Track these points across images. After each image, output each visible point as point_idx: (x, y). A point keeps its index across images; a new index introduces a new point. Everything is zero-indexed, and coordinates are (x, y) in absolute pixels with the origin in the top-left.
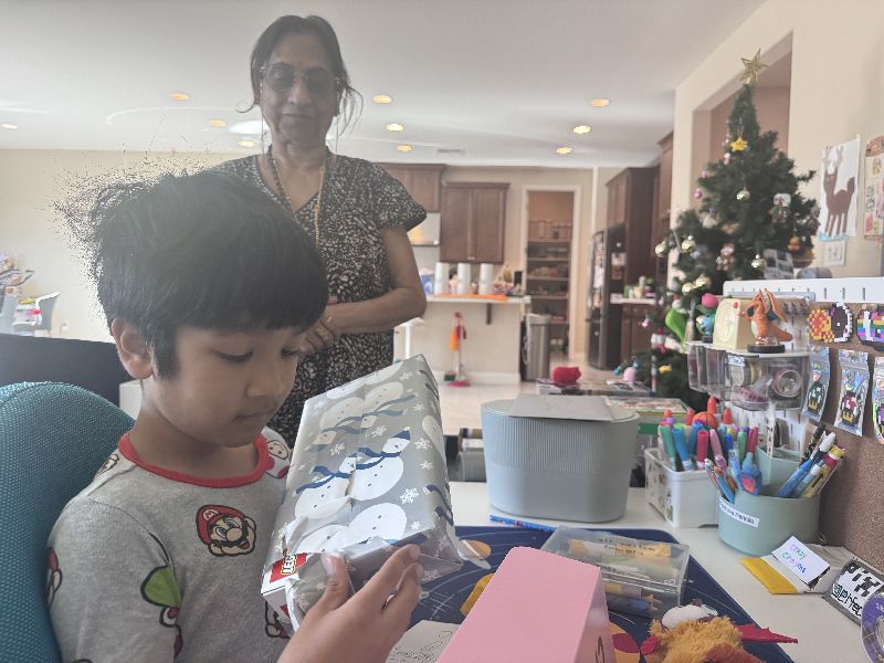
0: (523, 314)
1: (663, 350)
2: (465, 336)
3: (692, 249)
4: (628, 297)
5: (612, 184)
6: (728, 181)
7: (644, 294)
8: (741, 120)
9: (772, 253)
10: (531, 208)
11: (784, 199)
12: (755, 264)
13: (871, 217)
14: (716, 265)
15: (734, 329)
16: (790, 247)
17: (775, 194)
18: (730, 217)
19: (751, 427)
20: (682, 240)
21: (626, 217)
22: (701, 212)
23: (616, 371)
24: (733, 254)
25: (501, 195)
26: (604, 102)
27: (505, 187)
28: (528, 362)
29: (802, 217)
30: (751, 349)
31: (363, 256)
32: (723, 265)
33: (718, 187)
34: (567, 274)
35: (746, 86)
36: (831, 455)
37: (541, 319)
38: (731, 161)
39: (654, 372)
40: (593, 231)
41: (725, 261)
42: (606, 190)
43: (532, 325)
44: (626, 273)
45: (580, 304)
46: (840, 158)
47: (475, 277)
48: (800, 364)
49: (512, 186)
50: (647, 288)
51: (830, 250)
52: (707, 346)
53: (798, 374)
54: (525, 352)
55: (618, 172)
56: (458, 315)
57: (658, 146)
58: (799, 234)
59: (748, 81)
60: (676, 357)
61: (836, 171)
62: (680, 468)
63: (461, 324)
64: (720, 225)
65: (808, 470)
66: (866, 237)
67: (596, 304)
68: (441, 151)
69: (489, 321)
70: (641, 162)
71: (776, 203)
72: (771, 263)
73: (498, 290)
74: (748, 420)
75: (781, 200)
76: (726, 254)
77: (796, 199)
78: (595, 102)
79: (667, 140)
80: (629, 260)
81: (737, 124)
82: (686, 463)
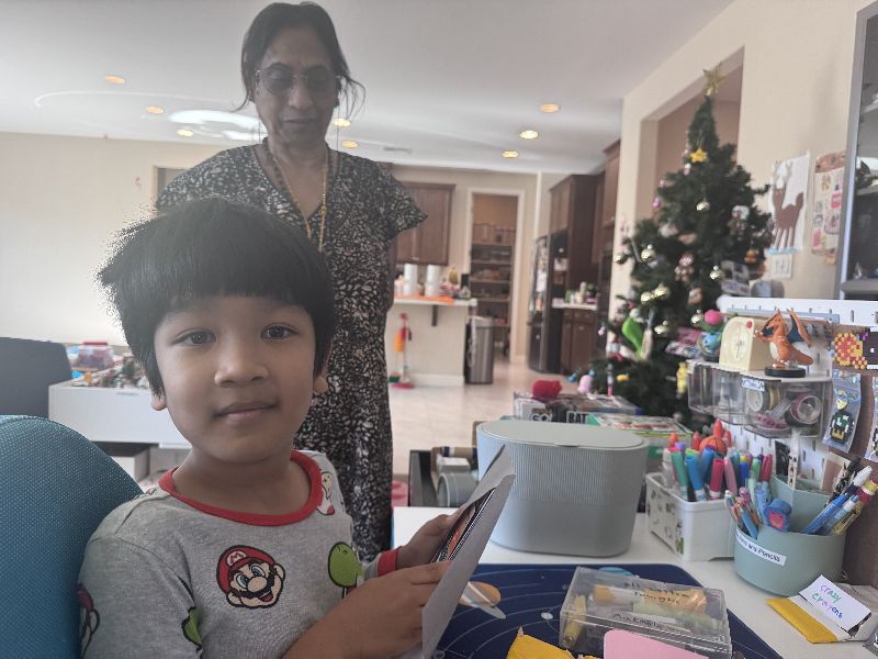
0: (469, 317)
1: (620, 359)
2: (410, 338)
3: (651, 258)
4: (568, 302)
5: (556, 191)
6: (689, 192)
7: (585, 299)
8: (701, 132)
9: (729, 265)
10: (475, 211)
11: (742, 212)
12: (713, 276)
13: (819, 233)
14: (675, 274)
15: (747, 349)
16: (747, 259)
17: (734, 206)
18: (688, 228)
19: (765, 455)
20: (641, 250)
21: (569, 223)
22: (660, 221)
23: (571, 378)
24: (692, 265)
25: (447, 197)
26: (553, 108)
27: (450, 189)
28: (472, 364)
29: (758, 230)
30: (769, 372)
31: (379, 264)
32: (681, 276)
33: (678, 197)
34: (509, 277)
35: (707, 98)
36: (866, 491)
37: (486, 322)
38: (691, 171)
39: (610, 380)
40: (536, 236)
41: (684, 272)
42: (549, 196)
43: (478, 328)
44: (567, 277)
45: (522, 308)
46: (790, 174)
47: (421, 279)
48: (821, 390)
49: (457, 188)
50: (588, 293)
51: (777, 263)
52: (713, 365)
53: (817, 399)
54: (470, 355)
55: (562, 178)
56: (404, 316)
57: (603, 155)
58: (755, 247)
59: (709, 93)
60: (633, 367)
61: (785, 185)
62: (692, 498)
63: (407, 325)
64: (678, 235)
65: (840, 506)
66: (814, 252)
67: (538, 308)
68: (388, 149)
69: (434, 323)
70: (584, 169)
71: (735, 215)
72: (728, 274)
73: (444, 292)
74: (748, 443)
75: (739, 212)
76: (684, 264)
77: (753, 212)
78: (544, 108)
79: (614, 149)
80: (572, 265)
81: (697, 135)
82: (699, 493)
